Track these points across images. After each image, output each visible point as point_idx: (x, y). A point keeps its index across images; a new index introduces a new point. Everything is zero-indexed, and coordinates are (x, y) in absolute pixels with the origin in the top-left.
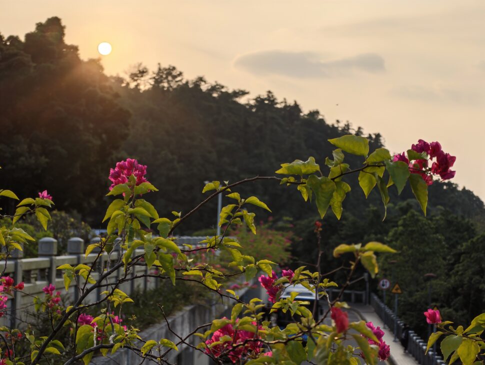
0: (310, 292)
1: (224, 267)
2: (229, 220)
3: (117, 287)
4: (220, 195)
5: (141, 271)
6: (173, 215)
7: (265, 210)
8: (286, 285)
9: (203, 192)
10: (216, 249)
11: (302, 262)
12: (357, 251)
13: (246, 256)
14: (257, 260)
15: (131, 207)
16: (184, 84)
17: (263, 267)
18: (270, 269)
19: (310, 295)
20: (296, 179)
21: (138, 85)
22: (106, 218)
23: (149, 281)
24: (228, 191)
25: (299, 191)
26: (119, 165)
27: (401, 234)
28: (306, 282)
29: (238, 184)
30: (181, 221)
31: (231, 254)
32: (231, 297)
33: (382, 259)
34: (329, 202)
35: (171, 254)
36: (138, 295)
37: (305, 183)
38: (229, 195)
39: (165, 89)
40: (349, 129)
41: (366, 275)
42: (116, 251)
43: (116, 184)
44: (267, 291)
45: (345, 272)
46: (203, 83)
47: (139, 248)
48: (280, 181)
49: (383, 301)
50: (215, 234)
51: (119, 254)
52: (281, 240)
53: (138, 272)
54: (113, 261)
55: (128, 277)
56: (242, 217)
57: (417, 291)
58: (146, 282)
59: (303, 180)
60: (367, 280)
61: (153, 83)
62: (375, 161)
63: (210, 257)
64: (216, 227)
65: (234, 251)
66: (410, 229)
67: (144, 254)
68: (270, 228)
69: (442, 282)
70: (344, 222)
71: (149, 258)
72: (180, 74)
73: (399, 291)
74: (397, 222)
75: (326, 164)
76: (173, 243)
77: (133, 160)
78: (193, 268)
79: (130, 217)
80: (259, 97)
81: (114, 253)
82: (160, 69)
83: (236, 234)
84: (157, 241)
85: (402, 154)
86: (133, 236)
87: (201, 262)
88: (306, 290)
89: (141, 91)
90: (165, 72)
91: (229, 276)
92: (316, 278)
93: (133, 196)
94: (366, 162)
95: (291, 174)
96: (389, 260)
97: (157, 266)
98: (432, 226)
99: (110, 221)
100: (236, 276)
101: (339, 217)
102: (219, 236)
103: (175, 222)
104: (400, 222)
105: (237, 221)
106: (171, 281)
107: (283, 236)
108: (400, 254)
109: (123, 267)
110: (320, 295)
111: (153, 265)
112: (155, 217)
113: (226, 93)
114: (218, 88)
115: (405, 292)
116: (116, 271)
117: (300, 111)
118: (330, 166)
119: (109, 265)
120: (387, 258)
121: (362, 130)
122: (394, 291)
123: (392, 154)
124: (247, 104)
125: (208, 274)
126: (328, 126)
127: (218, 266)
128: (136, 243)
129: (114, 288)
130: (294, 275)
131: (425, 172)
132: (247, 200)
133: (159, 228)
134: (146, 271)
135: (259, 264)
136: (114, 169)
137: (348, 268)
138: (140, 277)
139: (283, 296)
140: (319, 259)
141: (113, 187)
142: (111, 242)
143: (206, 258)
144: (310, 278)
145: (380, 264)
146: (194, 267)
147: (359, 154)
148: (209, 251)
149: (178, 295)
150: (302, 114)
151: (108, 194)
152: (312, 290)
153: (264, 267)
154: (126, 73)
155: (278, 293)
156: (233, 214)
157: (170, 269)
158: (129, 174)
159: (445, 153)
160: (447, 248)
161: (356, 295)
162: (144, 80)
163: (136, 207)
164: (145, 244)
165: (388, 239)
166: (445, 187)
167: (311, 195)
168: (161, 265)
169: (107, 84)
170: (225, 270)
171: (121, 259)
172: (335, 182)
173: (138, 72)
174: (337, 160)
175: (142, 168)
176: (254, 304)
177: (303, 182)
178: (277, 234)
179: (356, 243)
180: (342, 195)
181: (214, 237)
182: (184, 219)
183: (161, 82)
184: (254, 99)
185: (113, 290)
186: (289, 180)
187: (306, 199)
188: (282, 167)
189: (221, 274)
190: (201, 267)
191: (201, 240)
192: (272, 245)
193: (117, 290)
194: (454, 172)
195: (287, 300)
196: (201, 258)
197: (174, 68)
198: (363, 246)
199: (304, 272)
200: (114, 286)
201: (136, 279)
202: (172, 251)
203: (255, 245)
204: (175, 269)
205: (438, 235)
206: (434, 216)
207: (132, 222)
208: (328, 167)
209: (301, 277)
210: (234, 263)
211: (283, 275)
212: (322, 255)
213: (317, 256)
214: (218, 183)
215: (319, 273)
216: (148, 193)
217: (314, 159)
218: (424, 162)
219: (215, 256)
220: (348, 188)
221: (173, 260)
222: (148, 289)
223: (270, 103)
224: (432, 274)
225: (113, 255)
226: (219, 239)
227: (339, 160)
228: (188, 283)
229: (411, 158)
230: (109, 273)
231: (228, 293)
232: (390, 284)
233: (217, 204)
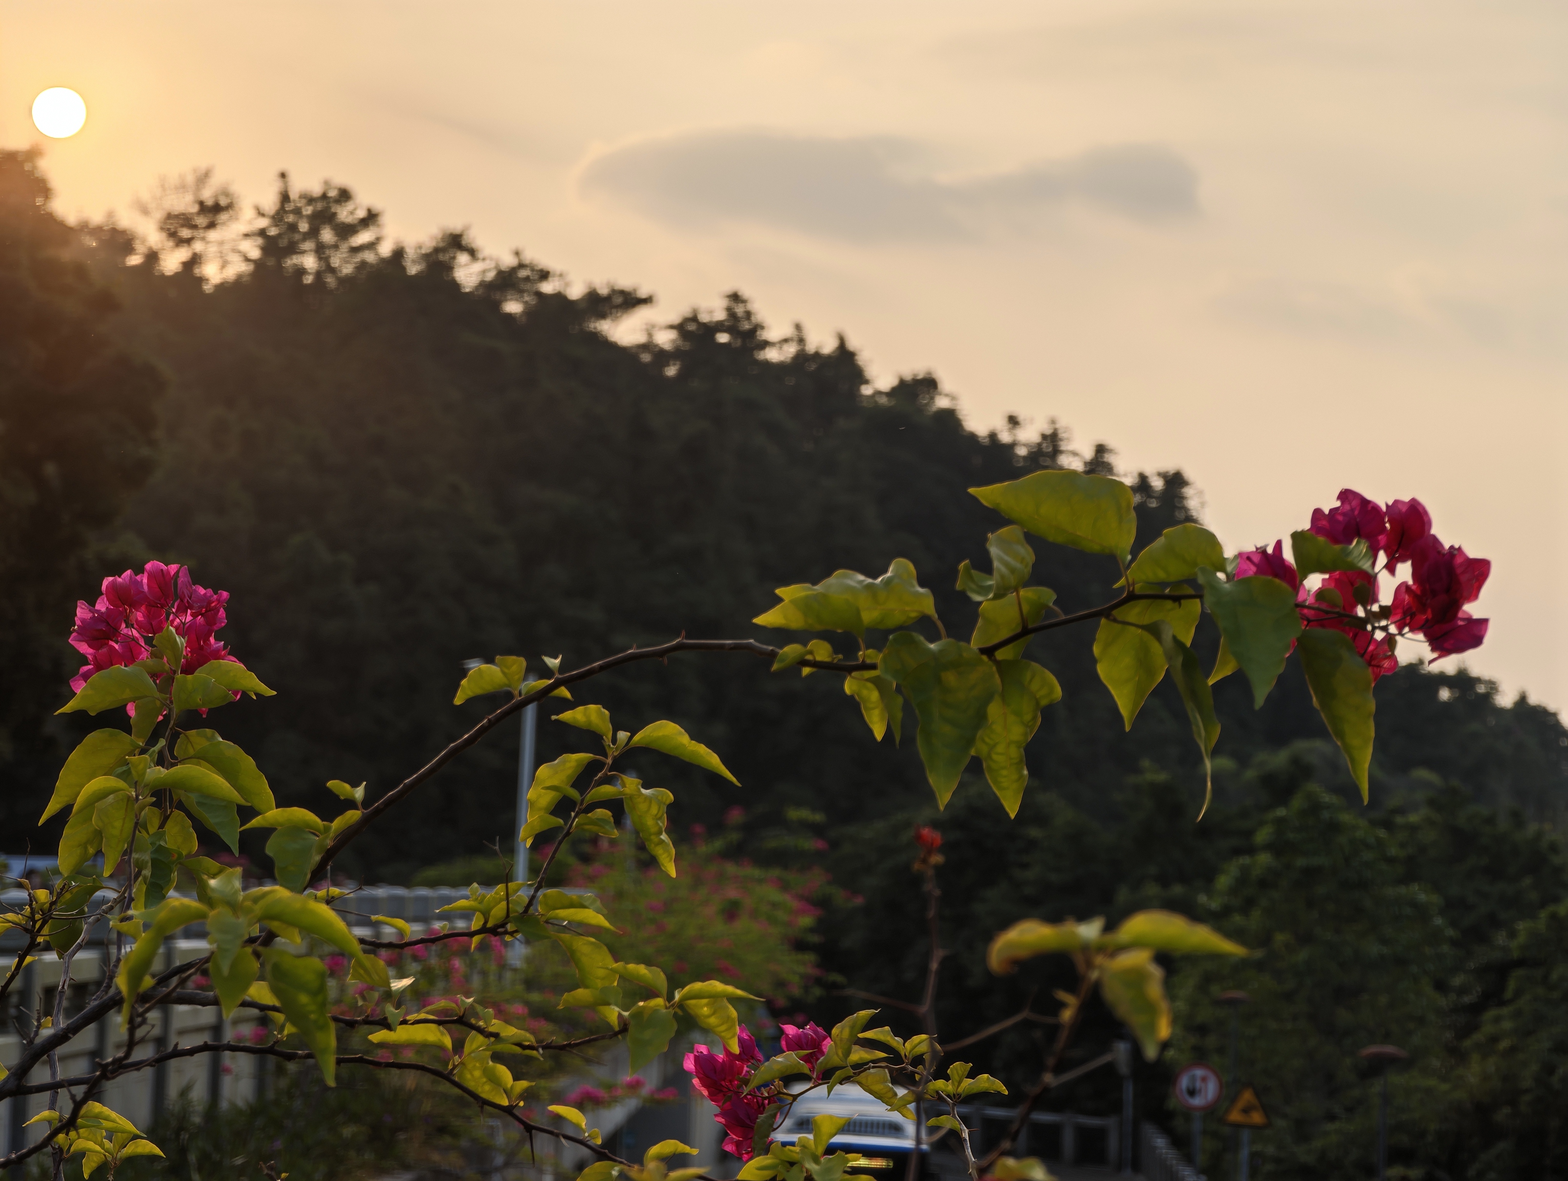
0: (895, 1117)
1: (540, 1013)
2: (566, 817)
3: (94, 1092)
4: (530, 714)
5: (199, 1030)
6: (332, 796)
7: (714, 778)
8: (797, 1089)
9: (458, 701)
10: (508, 938)
11: (862, 995)
12: (1086, 948)
13: (631, 966)
14: (675, 983)
15: (161, 761)
16: (383, 261)
17: (703, 1009)
18: (729, 1018)
19: (895, 1129)
20: (836, 651)
21: (195, 261)
22: (53, 807)
23: (228, 1071)
24: (565, 700)
25: (852, 697)
26: (112, 586)
27: (1264, 884)
28: (879, 1076)
29: (601, 668)
30: (364, 821)
31: (570, 957)
32: (567, 1137)
33: (1188, 985)
34: (970, 741)
35: (321, 957)
36: (180, 1129)
37: (873, 667)
38: (567, 716)
39: (308, 279)
40: (1056, 451)
41: (1121, 1051)
42: (90, 944)
43: (99, 667)
44: (717, 1110)
45: (1038, 1034)
46: (463, 258)
47: (188, 935)
48: (773, 655)
49: (1189, 1159)
50: (507, 878)
51: (105, 959)
52: (774, 905)
53: (182, 1032)
54: (80, 989)
55: (141, 1053)
56: (617, 807)
57: (1331, 1117)
58: (216, 1073)
59: (866, 654)
60: (1124, 1069)
61: (255, 253)
62: (1162, 575)
63: (484, 974)
64: (510, 850)
65: (584, 946)
66: (1301, 862)
67: (207, 960)
68: (734, 853)
69: (1432, 1082)
70: (1034, 832)
71: (226, 971)
72: (371, 218)
73: (1257, 1118)
74: (1249, 834)
75: (959, 586)
76: (325, 911)
77: (173, 568)
78: (411, 1017)
79: (153, 804)
80: (694, 319)
81: (80, 955)
82: (285, 197)
83: (591, 879)
84: (261, 903)
85: (1270, 550)
86: (169, 881)
87: (447, 992)
88: (878, 1111)
89: (208, 288)
90: (308, 210)
91: (563, 1048)
92: (918, 1060)
93: (167, 718)
94: (1122, 582)
95: (818, 627)
96: (1215, 990)
97: (263, 1008)
98: (1393, 851)
99: (72, 820)
100: (591, 1052)
101: (1012, 809)
102: (520, 882)
103: (338, 824)
104: (1263, 835)
105: (600, 822)
106: (317, 1067)
107: (784, 886)
108: (1259, 966)
109: (119, 1011)
110: (932, 1130)
111: (245, 1004)
112: (257, 804)
113: (560, 298)
114: (527, 279)
115: (1281, 1123)
116: (92, 1026)
117: (858, 376)
118: (977, 598)
119: (65, 1003)
120: (1208, 979)
121: (1109, 458)
122: (1235, 1116)
123: (1229, 552)
124: (647, 347)
125: (475, 1042)
126: (972, 437)
127: (516, 1008)
128: (174, 909)
129: (79, 1097)
130: (828, 1045)
131: (1364, 622)
132: (637, 737)
133: (271, 848)
134: (217, 1029)
135: (685, 998)
136: (92, 603)
137: (1049, 1020)
138: (191, 1052)
139: (780, 1136)
140: (932, 981)
141: (86, 677)
142: (70, 906)
143: (467, 979)
144: (895, 1056)
145: (1181, 1005)
146: (418, 1011)
147: (1096, 548)
148: (482, 947)
149: (348, 1131)
150: (866, 390)
151: (68, 708)
152: (899, 1108)
153: (705, 1010)
154: (145, 211)
155: (762, 1117)
156: (582, 792)
157: (313, 1016)
158: (153, 627)
159: (1447, 546)
160: (1454, 943)
161: (1083, 1133)
162: (221, 243)
163: (182, 761)
164: (212, 914)
165: (1215, 905)
166: (1445, 694)
167: (899, 715)
168: (277, 1003)
169: (66, 255)
170: (545, 1027)
171: (112, 978)
172: (998, 663)
173: (195, 209)
174: (1003, 569)
175: (207, 600)
176: (662, 1167)
177: (868, 661)
178: (760, 881)
179: (1083, 917)
180: (1028, 717)
181: (500, 889)
182: (378, 811)
183: (293, 249)
184: (672, 327)
185: (78, 1105)
186: (811, 652)
187: (879, 733)
188: (779, 600)
189: (529, 1038)
190: (445, 1012)
191: (450, 900)
192: (743, 924)
193: (95, 1107)
194: (1484, 622)
195: (797, 1149)
196: (447, 975)
197: (345, 195)
198: (1110, 927)
199: (870, 1034)
200: (79, 1091)
201: (173, 1063)
202: (328, 949)
203: (672, 923)
204: (336, 1019)
205: (1415, 887)
206: (1401, 811)
207: (162, 826)
208: (969, 599)
209: (858, 1055)
210: (582, 994)
211: (783, 1043)
212: (944, 962)
213: (924, 970)
214: (518, 664)
215: (931, 1039)
216: (232, 704)
217: (911, 567)
218: (1359, 583)
219: (503, 966)
220: (1052, 690)
221: (332, 983)
222: (224, 1105)
223: (738, 343)
224: (1389, 1049)
225: (79, 961)
226: (523, 896)
227: (1013, 570)
228: (394, 1077)
229: (1308, 565)
230: (61, 1038)
231: (558, 1118)
232: (1221, 1085)
233: (515, 755)
